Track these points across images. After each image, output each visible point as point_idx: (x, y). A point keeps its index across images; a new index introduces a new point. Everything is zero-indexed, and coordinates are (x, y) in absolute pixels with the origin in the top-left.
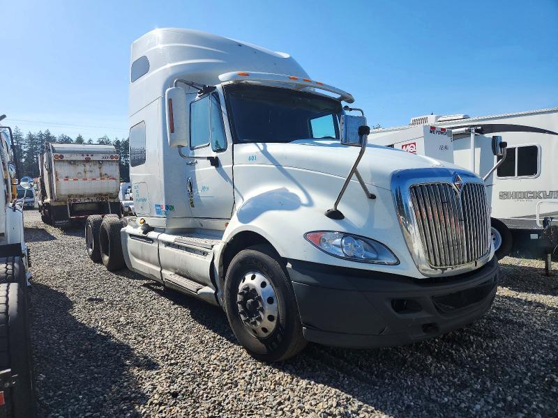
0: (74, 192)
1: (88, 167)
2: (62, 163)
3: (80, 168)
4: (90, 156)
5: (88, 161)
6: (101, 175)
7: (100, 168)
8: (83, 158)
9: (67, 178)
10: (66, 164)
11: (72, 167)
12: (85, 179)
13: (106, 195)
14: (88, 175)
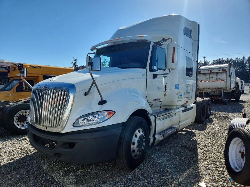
0: (205, 87)
1: (211, 76)
2: (200, 75)
3: (208, 76)
4: (212, 71)
5: (211, 73)
6: (217, 79)
7: (217, 76)
8: (209, 72)
9: (201, 81)
10: (202, 75)
11: (204, 76)
12: (209, 81)
13: (220, 89)
14: (211, 79)
